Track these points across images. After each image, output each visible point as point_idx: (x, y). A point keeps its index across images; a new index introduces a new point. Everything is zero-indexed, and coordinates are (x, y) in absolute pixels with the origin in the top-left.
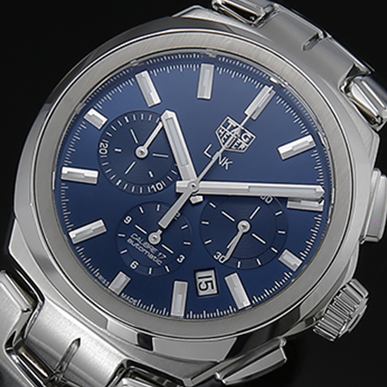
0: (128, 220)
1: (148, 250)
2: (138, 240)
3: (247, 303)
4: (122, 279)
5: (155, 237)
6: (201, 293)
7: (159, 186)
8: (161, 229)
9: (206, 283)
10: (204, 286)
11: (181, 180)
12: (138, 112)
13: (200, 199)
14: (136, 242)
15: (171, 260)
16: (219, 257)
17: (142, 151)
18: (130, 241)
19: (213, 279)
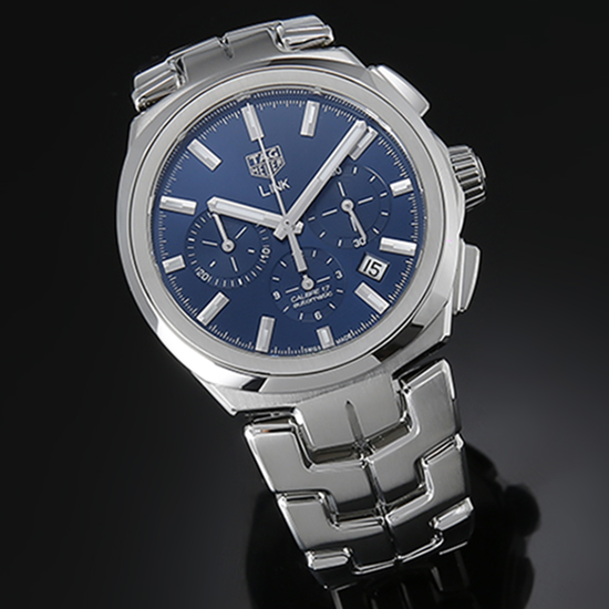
0: (277, 295)
1: (313, 296)
2: (299, 298)
3: (413, 246)
4: (324, 334)
5: (307, 283)
6: (379, 277)
7: (266, 251)
8: (304, 273)
9: (372, 267)
10: (374, 272)
11: (274, 230)
12: (192, 227)
13: (301, 225)
14: (299, 301)
15: (334, 284)
16: (359, 243)
17: (228, 245)
18: (296, 305)
19: (374, 260)
